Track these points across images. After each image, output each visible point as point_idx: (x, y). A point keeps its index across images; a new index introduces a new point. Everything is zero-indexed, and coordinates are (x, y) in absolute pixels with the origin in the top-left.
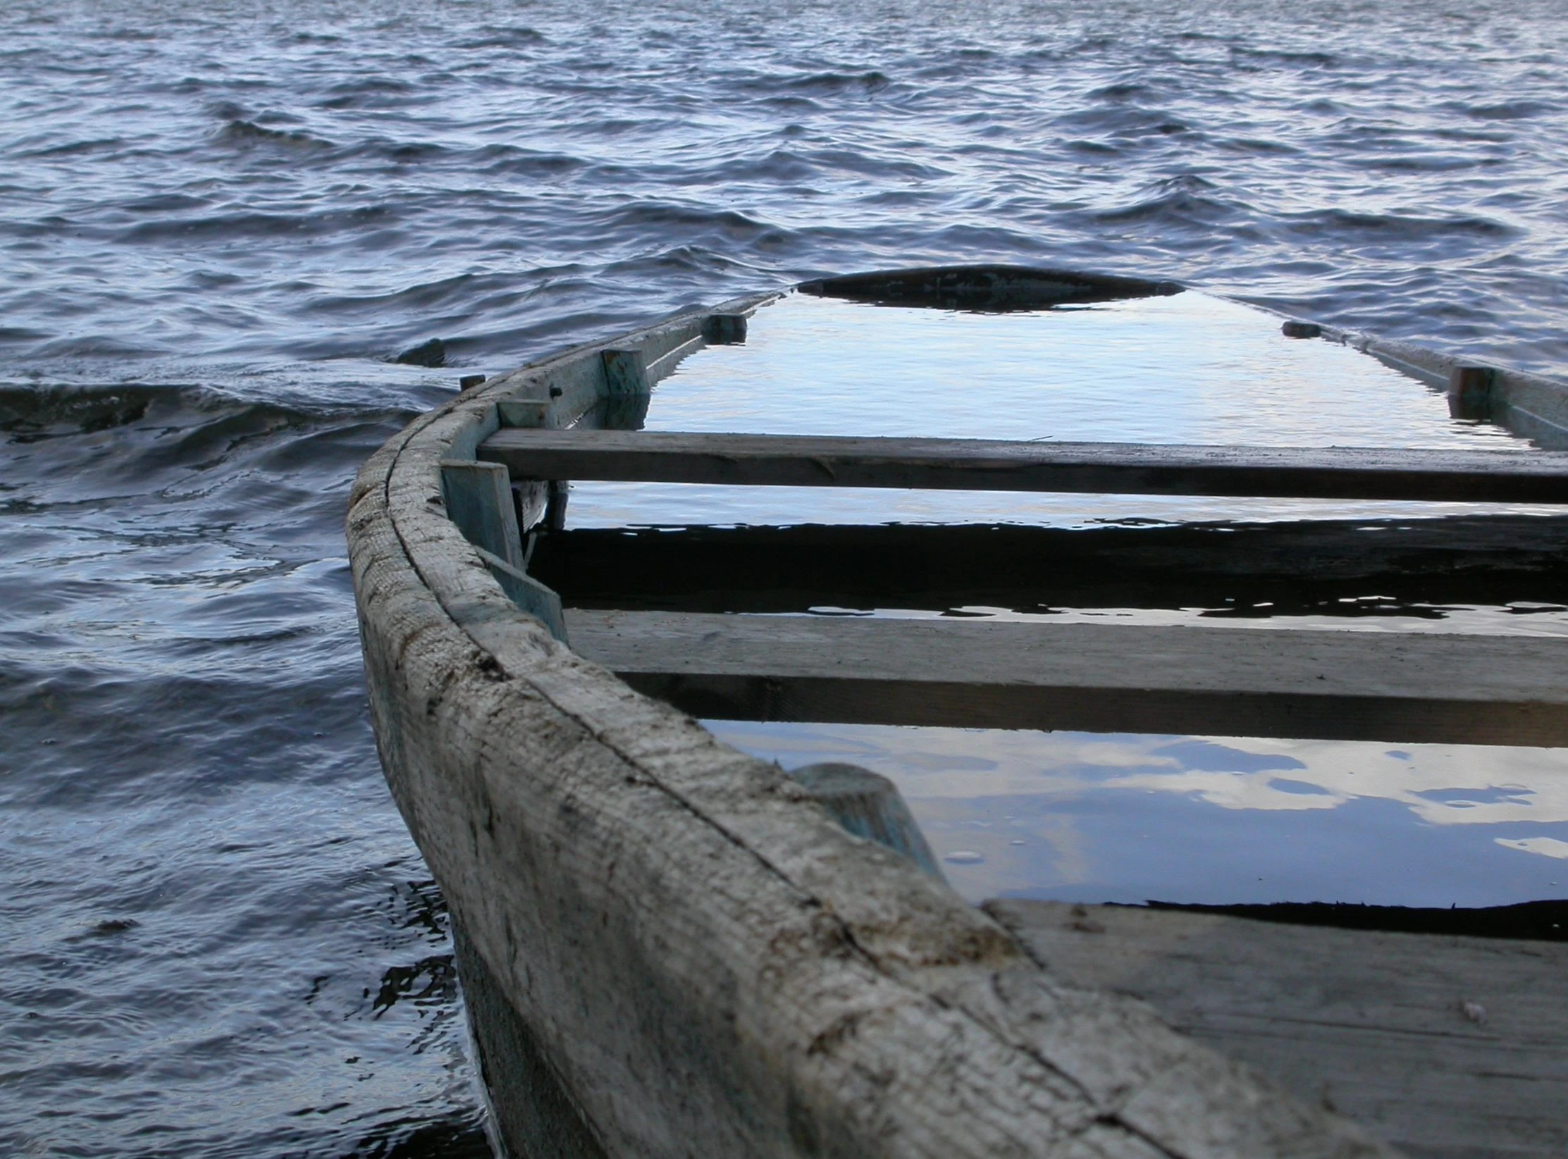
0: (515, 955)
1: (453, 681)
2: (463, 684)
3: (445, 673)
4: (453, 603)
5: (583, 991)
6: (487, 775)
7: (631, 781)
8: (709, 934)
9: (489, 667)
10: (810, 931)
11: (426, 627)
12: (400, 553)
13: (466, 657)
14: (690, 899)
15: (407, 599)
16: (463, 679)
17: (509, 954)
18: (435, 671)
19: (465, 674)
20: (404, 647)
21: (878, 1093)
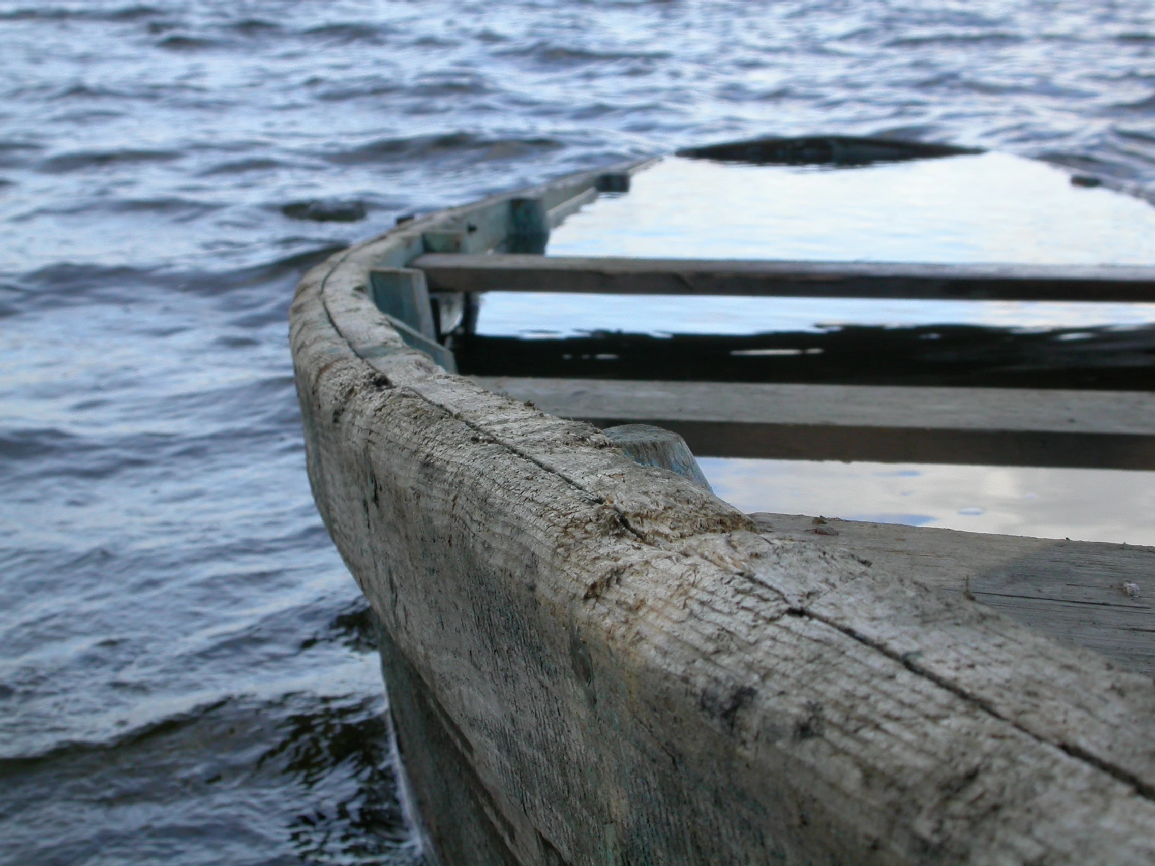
0: (396, 600)
1: (353, 395)
2: (359, 396)
3: (347, 390)
4: (360, 347)
5: (440, 610)
6: (372, 455)
7: (475, 440)
8: (520, 531)
9: (382, 383)
10: (594, 519)
11: (336, 361)
12: (325, 319)
13: (365, 377)
14: (508, 510)
15: (326, 345)
16: (360, 393)
17: (392, 601)
18: (340, 388)
19: (362, 388)
20: (318, 377)
21: (631, 617)
